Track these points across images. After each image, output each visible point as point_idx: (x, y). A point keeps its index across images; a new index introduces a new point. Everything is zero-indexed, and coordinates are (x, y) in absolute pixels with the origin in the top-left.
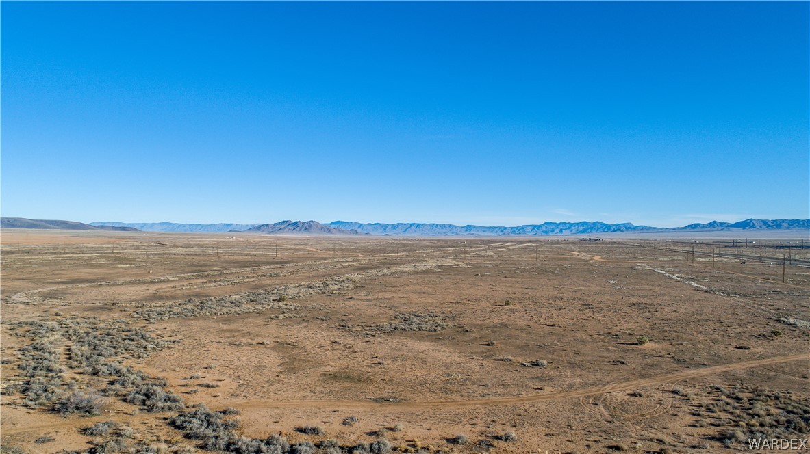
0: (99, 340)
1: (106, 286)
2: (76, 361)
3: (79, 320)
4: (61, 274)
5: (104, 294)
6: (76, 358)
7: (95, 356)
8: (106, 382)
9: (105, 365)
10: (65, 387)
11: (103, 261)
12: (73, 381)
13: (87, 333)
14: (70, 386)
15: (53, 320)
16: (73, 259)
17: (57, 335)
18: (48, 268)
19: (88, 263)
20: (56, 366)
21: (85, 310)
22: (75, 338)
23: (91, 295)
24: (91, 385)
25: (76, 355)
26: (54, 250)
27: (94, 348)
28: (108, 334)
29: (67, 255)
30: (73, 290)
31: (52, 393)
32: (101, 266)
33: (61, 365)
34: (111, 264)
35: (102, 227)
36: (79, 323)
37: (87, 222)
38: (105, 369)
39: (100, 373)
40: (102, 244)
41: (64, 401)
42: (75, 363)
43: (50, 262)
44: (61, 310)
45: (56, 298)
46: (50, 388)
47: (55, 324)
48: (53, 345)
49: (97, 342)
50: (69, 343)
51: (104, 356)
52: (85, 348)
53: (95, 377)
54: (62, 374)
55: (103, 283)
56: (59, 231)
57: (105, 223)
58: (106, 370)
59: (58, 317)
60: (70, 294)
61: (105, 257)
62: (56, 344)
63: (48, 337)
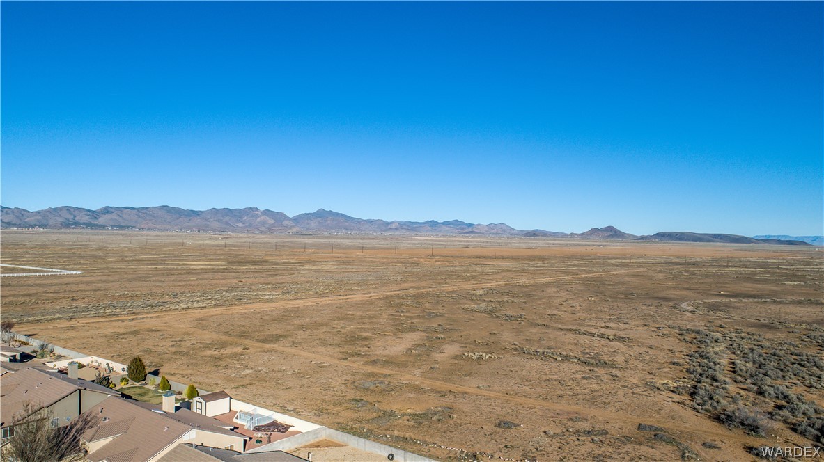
0: (765, 359)
1: (771, 303)
2: (741, 376)
3: (743, 335)
4: (724, 287)
5: (769, 311)
6: (740, 373)
7: (761, 375)
8: (773, 404)
9: (772, 387)
10: (730, 399)
11: (768, 277)
12: (738, 396)
13: (752, 350)
14: (734, 400)
15: (718, 332)
16: (736, 273)
17: (721, 347)
18: (712, 280)
19: (751, 278)
20: (720, 377)
21: (749, 325)
22: (739, 352)
23: (756, 311)
24: (756, 404)
25: (741, 370)
26: (717, 262)
27: (759, 367)
28: (775, 355)
29: (731, 269)
30: (737, 304)
31: (718, 402)
32: (765, 281)
33: (726, 377)
34: (776, 280)
35: (767, 240)
36: (743, 338)
37: (750, 235)
38: (771, 391)
39: (766, 394)
40: (766, 258)
41: (729, 413)
42: (740, 378)
43: (714, 275)
44: (725, 323)
45: (720, 311)
46: (717, 397)
47: (719, 336)
48: (717, 356)
49: (763, 361)
50: (733, 357)
51: (770, 377)
52: (750, 365)
53: (760, 397)
54: (727, 386)
55: (768, 300)
56: (722, 244)
57: (769, 236)
58: (772, 392)
59: (722, 329)
60: (734, 307)
61: (769, 273)
62: (722, 357)
63: (713, 348)
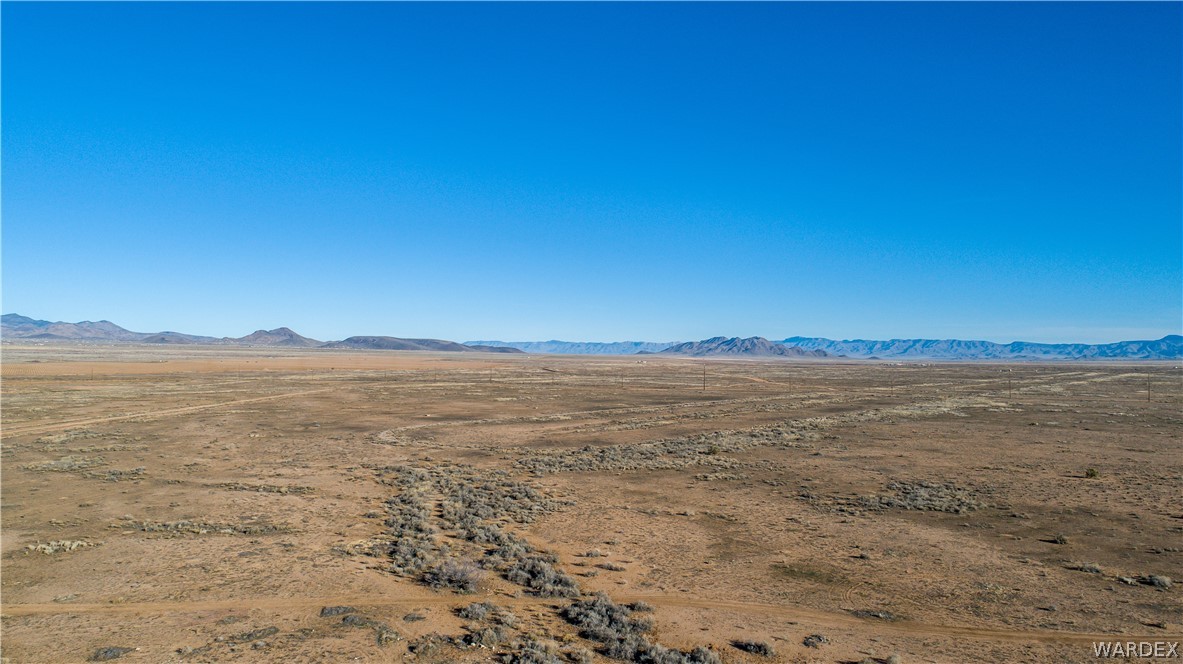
0: (475, 496)
1: (482, 425)
2: (449, 520)
3: (451, 467)
4: (431, 408)
5: (481, 435)
6: (448, 517)
7: (471, 516)
8: (483, 550)
9: (483, 528)
10: (437, 552)
11: (480, 393)
12: (445, 546)
13: (461, 485)
14: (441, 552)
15: (423, 467)
16: (445, 389)
17: (423, 488)
18: (416, 400)
19: (461, 395)
20: (426, 525)
21: (459, 455)
22: (447, 490)
23: (464, 436)
24: (466, 553)
25: (449, 513)
26: (423, 376)
27: (469, 506)
28: (486, 488)
29: (438, 384)
30: (445, 429)
31: (422, 559)
32: (476, 399)
33: (432, 524)
34: (488, 396)
35: (478, 347)
36: (451, 472)
37: (460, 341)
38: (481, 533)
39: (476, 539)
40: (477, 370)
41: (435, 571)
42: (447, 524)
43: (419, 393)
44: (432, 454)
45: (426, 439)
46: (420, 552)
47: (424, 471)
48: (422, 498)
49: (473, 498)
50: (441, 497)
51: (481, 517)
52: (459, 505)
53: (471, 543)
54: (433, 536)
55: (479, 421)
56: (429, 352)
57: (481, 342)
58: (482, 535)
59: (428, 463)
60: (442, 434)
61: (481, 387)
62: (426, 496)
63: (417, 488)
